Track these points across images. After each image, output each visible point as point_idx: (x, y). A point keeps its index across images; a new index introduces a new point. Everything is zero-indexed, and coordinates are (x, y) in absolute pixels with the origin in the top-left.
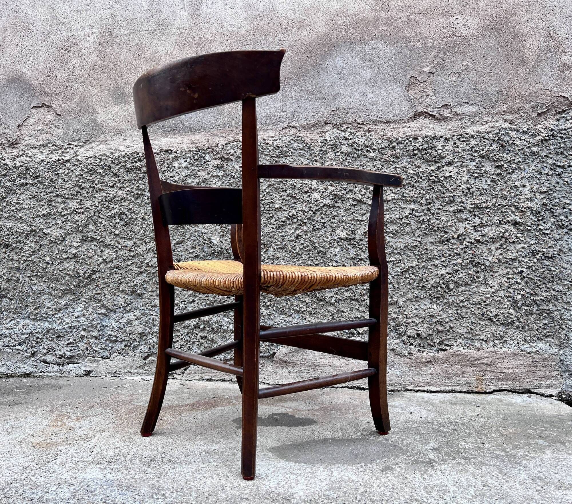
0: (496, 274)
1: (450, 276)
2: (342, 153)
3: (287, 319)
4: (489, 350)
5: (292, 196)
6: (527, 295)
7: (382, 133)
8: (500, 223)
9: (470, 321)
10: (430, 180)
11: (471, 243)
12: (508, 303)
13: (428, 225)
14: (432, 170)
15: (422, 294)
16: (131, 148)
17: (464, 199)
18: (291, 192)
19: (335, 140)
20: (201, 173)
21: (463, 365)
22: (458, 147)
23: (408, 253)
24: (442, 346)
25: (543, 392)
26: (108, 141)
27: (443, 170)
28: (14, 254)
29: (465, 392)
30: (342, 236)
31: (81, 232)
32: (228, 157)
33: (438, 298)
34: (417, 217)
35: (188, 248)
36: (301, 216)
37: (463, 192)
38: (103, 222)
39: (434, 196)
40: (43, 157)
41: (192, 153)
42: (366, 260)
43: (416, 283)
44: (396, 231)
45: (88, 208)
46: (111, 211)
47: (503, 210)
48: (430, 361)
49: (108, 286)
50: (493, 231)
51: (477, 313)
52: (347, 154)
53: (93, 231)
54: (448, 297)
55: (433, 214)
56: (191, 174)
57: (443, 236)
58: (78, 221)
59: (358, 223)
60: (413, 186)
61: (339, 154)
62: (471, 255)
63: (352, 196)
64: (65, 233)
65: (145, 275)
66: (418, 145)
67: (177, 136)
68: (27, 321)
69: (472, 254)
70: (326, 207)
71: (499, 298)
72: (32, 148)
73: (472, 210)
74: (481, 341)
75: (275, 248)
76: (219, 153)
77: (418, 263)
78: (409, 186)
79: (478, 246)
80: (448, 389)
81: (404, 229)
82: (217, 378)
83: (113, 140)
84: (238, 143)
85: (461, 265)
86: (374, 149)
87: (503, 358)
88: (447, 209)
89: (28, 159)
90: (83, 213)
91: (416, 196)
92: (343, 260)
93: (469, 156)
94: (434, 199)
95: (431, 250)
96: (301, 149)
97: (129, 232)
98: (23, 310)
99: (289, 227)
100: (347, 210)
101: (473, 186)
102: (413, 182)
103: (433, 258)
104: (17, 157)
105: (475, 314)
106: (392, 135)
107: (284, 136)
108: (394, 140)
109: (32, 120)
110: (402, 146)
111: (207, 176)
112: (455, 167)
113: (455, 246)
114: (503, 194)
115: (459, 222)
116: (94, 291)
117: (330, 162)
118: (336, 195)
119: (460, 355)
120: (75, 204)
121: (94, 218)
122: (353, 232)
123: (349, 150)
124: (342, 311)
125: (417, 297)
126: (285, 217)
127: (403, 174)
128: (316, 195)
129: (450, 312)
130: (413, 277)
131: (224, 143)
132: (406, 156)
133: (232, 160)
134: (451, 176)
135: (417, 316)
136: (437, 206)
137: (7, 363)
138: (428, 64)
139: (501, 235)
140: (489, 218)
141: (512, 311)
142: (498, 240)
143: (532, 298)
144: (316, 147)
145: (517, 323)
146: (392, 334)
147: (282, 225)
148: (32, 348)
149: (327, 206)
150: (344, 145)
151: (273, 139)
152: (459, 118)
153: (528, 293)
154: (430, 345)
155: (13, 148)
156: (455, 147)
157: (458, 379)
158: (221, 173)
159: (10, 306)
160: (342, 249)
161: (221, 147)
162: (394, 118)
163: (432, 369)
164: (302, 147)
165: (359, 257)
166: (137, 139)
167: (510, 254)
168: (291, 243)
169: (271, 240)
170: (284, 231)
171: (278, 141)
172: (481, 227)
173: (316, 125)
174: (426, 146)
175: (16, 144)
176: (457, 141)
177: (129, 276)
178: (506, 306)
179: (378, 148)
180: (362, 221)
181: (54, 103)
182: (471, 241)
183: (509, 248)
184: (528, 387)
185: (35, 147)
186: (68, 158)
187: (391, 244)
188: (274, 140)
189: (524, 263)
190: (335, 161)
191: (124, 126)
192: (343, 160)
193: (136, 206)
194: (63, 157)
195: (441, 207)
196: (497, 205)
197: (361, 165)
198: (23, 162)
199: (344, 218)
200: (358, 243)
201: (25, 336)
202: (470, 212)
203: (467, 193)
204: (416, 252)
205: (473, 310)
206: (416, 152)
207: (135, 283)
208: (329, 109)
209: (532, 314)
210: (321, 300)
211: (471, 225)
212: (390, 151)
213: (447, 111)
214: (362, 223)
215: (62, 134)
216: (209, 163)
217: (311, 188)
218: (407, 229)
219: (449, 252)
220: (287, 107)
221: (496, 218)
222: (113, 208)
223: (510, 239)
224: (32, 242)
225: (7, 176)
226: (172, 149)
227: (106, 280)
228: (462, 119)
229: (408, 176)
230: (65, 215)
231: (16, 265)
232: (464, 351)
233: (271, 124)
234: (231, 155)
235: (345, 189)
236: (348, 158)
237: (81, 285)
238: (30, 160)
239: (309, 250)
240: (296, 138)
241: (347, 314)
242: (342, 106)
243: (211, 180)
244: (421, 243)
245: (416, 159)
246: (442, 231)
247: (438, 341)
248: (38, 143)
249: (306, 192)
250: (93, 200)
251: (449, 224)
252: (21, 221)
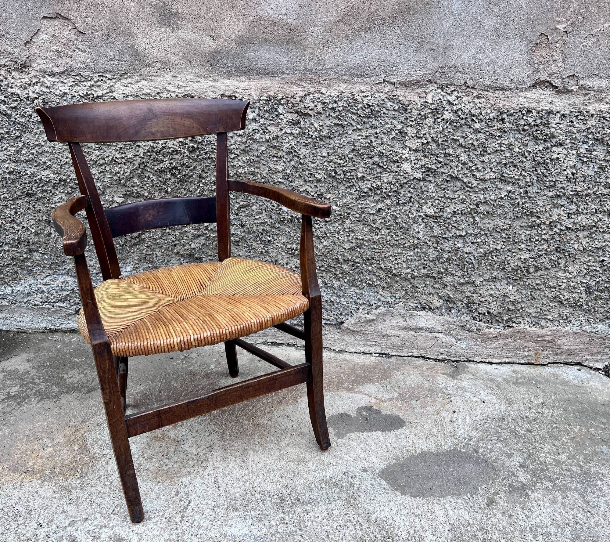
0: (577, 261)
1: (532, 260)
2: (443, 120)
3: (358, 291)
4: (554, 328)
5: (378, 165)
6: (601, 282)
7: (493, 102)
8: (596, 212)
9: (541, 302)
10: (535, 160)
11: (561, 230)
12: (582, 289)
13: (522, 208)
14: (540, 150)
15: (501, 275)
16: (183, 89)
17: (565, 184)
18: (377, 160)
19: (438, 104)
20: (272, 129)
21: (525, 341)
22: (574, 126)
23: (495, 235)
24: (510, 323)
25: (592, 365)
26: (153, 76)
27: (551, 151)
28: (41, 204)
29: (522, 364)
30: (428, 213)
31: (124, 185)
32: (306, 111)
33: (516, 280)
34: (513, 199)
35: (254, 213)
36: (386, 189)
37: (567, 177)
38: (151, 176)
39: (536, 178)
40: (65, 89)
41: (261, 103)
42: (449, 239)
43: (497, 265)
44: (488, 213)
45: (130, 158)
46: (159, 164)
47: (603, 199)
48: (496, 337)
49: (161, 247)
50: (587, 220)
51: (550, 296)
52: (449, 122)
53: (138, 185)
54: (525, 280)
55: (530, 197)
56: (260, 129)
57: (535, 221)
58: (119, 173)
59: (449, 200)
60: (515, 166)
61: (439, 120)
62: (558, 242)
63: (446, 171)
64: (104, 186)
65: (203, 238)
66: (530, 120)
67: (243, 78)
68: (65, 277)
69: (560, 241)
70: (415, 181)
71: (574, 284)
72: (48, 75)
73: (571, 197)
74: (547, 320)
75: (353, 220)
76: (295, 106)
77: (503, 247)
78: (511, 165)
79: (567, 233)
80: (508, 361)
81: (496, 211)
82: (282, 342)
83: (160, 76)
84: (320, 95)
85: (546, 250)
86: (481, 119)
87: (564, 336)
88: (546, 193)
89: (45, 90)
90: (125, 164)
91: (516, 177)
92: (425, 237)
93: (583, 137)
94: (535, 181)
95: (519, 234)
96: (395, 110)
97: (183, 190)
98: (59, 266)
99: (371, 199)
100: (438, 185)
101: (578, 171)
102: (516, 162)
103: (520, 242)
104: (29, 85)
105: (547, 296)
106: (504, 106)
107: (378, 92)
108: (506, 111)
109: (44, 36)
110: (512, 118)
111: (279, 133)
112: (565, 148)
113: (544, 232)
114: (607, 182)
115: (554, 207)
116: (144, 252)
117: (427, 129)
118: (430, 168)
119: (525, 333)
120: (114, 152)
121: (139, 172)
122: (442, 210)
123: (452, 118)
124: (417, 287)
125: (495, 278)
126: (368, 188)
127: (507, 151)
128: (406, 166)
129: (525, 293)
130: (496, 259)
131: (303, 94)
132: (515, 130)
133: (311, 116)
134: (558, 158)
135: (491, 295)
136: (535, 189)
137: (49, 318)
138: (565, 20)
139: (594, 224)
140: (585, 206)
141: (583, 295)
142: (589, 228)
143: (605, 285)
144: (414, 110)
145: (585, 307)
146: (463, 310)
147: (363, 196)
148: (75, 304)
149: (417, 179)
150: (447, 110)
151: (364, 94)
152: (584, 92)
153: (603, 280)
154: (498, 321)
155: (21, 72)
156: (571, 126)
157: (519, 352)
158: (297, 131)
159: (43, 260)
160: (426, 226)
161: (298, 99)
162: (510, 85)
163: (496, 343)
164: (397, 108)
165: (444, 236)
166: (191, 77)
167: (597, 243)
168: (372, 216)
169: (349, 211)
170: (365, 202)
171: (369, 98)
172: (575, 214)
173: (418, 83)
174: (539, 122)
175: (26, 67)
176: (574, 119)
177: (185, 238)
178: (579, 291)
179: (485, 118)
180: (453, 199)
181: (74, 15)
182: (561, 228)
183: (597, 237)
184: (579, 361)
185: (53, 75)
186: (100, 93)
187: (479, 225)
188: (365, 97)
189: (607, 253)
190: (434, 128)
191: (174, 59)
192: (443, 129)
193: (191, 161)
194: (93, 92)
195: (540, 191)
196: (598, 193)
197: (462, 137)
198: (39, 93)
199: (434, 194)
200: (444, 221)
201: (66, 293)
202: (568, 198)
203: (571, 178)
204: (504, 235)
205: (547, 292)
206: (526, 128)
207: (192, 246)
208: (436, 65)
209: (601, 299)
210: (396, 276)
211: (566, 212)
212: (497, 124)
213: (572, 82)
214: (453, 201)
215: (88, 60)
216: (282, 117)
217: (402, 158)
218: (499, 211)
219: (537, 238)
220: (385, 55)
221: (593, 206)
222: (163, 160)
223: (601, 228)
224: (63, 192)
225: (18, 109)
226: (237, 95)
227: (158, 241)
228: (587, 94)
229: (512, 154)
230: (101, 165)
231: (44, 217)
232: (530, 329)
233: (362, 76)
234: (310, 110)
235: (441, 162)
236: (449, 127)
237: (128, 245)
238: (48, 91)
239: (390, 225)
240: (391, 97)
241: (421, 290)
242: (452, 63)
243: (284, 138)
244: (510, 226)
245: (525, 135)
246: (534, 216)
247: (507, 318)
248: (57, 70)
249: (395, 162)
250: (137, 149)
251: (544, 210)
252: (45, 167)
